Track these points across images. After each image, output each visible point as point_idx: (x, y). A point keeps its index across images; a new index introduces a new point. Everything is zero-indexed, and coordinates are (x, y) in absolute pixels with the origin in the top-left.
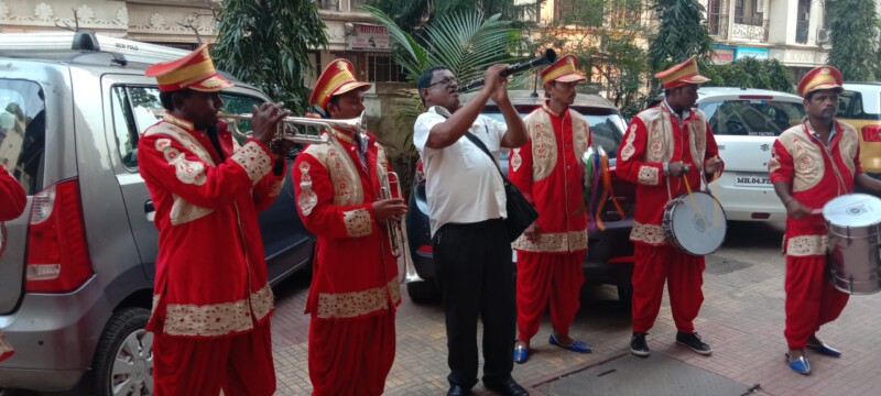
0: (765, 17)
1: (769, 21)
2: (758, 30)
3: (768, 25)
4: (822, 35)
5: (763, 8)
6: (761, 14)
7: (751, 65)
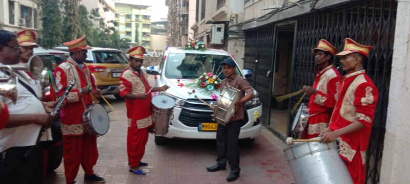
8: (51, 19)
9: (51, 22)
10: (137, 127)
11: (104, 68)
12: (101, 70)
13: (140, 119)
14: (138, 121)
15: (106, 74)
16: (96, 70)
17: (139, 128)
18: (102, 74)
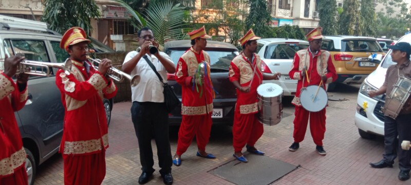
0: (291, 6)
1: (293, 7)
2: (288, 12)
3: (292, 10)
4: (315, 14)
5: (290, 2)
6: (289, 5)
7: (287, 28)
8: (327, 10)
9: (327, 13)
10: (239, 112)
11: (351, 56)
12: (346, 59)
13: (243, 104)
14: (241, 106)
15: (353, 63)
16: (342, 58)
17: (241, 113)
18: (348, 62)
